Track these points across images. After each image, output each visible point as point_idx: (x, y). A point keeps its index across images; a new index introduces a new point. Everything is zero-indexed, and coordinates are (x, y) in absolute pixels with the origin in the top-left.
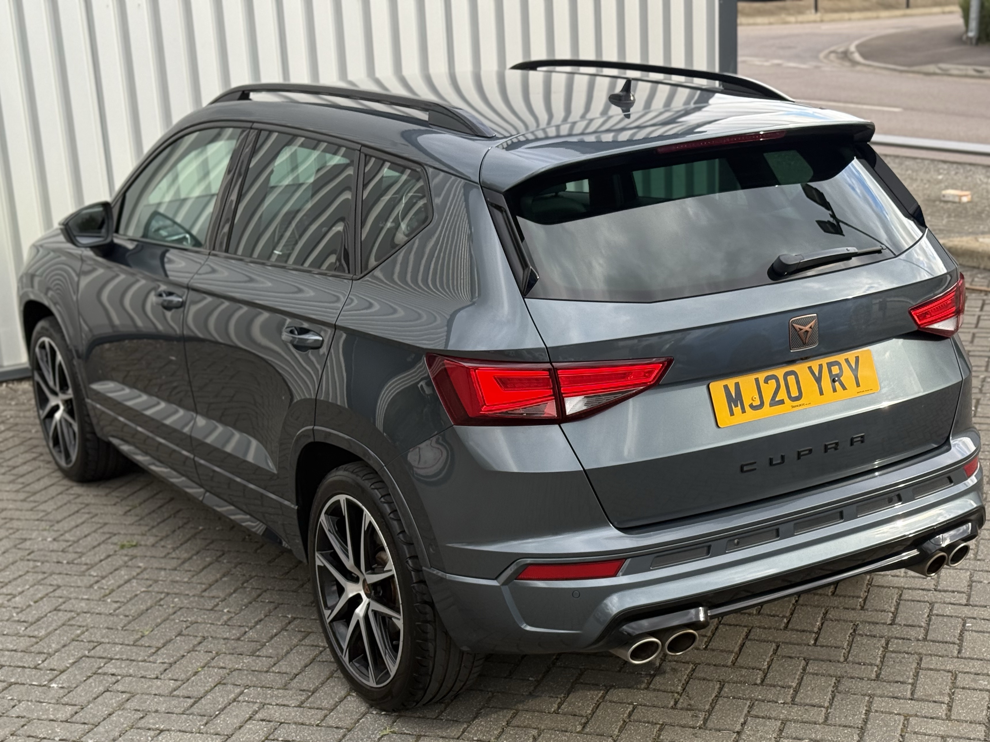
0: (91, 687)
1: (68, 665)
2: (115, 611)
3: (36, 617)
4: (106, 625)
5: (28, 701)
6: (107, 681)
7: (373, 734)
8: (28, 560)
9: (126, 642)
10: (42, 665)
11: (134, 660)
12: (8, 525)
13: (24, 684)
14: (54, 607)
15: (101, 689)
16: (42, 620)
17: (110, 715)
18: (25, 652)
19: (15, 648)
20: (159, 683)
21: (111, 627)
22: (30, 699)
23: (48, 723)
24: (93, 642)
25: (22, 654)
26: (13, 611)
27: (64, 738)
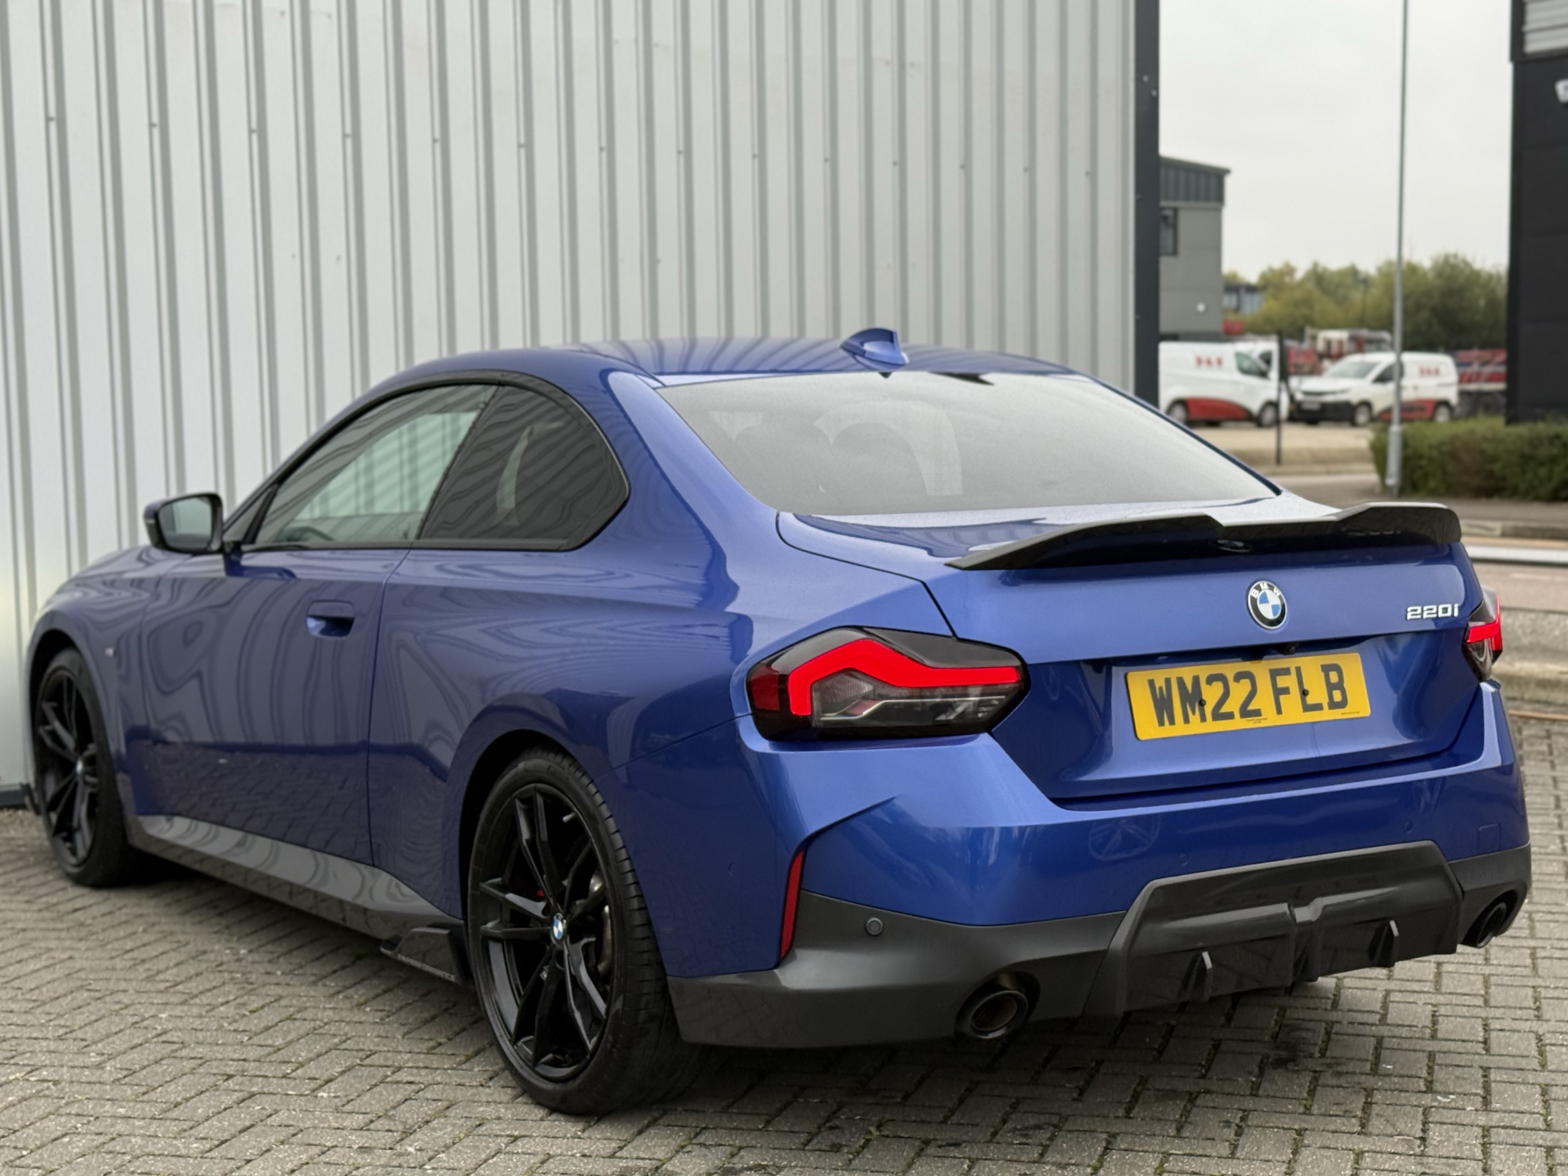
0: (381, 1094)
1: (336, 1074)
2: (382, 1019)
3: (262, 1025)
4: (374, 1034)
5: (288, 1110)
6: (406, 1090)
7: (853, 1137)
8: (220, 971)
9: (416, 1050)
10: (294, 1074)
11: (437, 1069)
12: (169, 938)
13: (272, 1094)
14: (284, 1016)
15: (399, 1097)
16: (272, 1030)
17: (427, 1122)
18: (259, 1061)
19: (243, 1057)
20: (487, 1090)
21: (384, 1035)
22: (292, 1107)
23: (334, 1131)
24: (362, 1050)
25: (257, 1064)
26: (221, 1021)
27: (366, 1145)
